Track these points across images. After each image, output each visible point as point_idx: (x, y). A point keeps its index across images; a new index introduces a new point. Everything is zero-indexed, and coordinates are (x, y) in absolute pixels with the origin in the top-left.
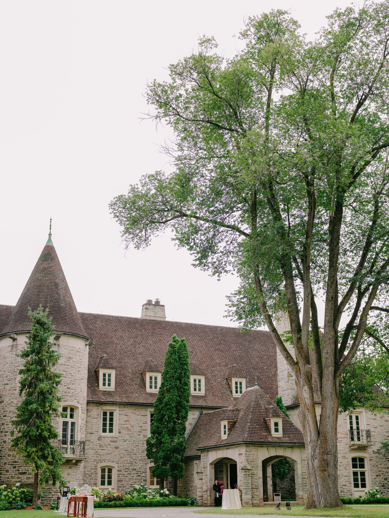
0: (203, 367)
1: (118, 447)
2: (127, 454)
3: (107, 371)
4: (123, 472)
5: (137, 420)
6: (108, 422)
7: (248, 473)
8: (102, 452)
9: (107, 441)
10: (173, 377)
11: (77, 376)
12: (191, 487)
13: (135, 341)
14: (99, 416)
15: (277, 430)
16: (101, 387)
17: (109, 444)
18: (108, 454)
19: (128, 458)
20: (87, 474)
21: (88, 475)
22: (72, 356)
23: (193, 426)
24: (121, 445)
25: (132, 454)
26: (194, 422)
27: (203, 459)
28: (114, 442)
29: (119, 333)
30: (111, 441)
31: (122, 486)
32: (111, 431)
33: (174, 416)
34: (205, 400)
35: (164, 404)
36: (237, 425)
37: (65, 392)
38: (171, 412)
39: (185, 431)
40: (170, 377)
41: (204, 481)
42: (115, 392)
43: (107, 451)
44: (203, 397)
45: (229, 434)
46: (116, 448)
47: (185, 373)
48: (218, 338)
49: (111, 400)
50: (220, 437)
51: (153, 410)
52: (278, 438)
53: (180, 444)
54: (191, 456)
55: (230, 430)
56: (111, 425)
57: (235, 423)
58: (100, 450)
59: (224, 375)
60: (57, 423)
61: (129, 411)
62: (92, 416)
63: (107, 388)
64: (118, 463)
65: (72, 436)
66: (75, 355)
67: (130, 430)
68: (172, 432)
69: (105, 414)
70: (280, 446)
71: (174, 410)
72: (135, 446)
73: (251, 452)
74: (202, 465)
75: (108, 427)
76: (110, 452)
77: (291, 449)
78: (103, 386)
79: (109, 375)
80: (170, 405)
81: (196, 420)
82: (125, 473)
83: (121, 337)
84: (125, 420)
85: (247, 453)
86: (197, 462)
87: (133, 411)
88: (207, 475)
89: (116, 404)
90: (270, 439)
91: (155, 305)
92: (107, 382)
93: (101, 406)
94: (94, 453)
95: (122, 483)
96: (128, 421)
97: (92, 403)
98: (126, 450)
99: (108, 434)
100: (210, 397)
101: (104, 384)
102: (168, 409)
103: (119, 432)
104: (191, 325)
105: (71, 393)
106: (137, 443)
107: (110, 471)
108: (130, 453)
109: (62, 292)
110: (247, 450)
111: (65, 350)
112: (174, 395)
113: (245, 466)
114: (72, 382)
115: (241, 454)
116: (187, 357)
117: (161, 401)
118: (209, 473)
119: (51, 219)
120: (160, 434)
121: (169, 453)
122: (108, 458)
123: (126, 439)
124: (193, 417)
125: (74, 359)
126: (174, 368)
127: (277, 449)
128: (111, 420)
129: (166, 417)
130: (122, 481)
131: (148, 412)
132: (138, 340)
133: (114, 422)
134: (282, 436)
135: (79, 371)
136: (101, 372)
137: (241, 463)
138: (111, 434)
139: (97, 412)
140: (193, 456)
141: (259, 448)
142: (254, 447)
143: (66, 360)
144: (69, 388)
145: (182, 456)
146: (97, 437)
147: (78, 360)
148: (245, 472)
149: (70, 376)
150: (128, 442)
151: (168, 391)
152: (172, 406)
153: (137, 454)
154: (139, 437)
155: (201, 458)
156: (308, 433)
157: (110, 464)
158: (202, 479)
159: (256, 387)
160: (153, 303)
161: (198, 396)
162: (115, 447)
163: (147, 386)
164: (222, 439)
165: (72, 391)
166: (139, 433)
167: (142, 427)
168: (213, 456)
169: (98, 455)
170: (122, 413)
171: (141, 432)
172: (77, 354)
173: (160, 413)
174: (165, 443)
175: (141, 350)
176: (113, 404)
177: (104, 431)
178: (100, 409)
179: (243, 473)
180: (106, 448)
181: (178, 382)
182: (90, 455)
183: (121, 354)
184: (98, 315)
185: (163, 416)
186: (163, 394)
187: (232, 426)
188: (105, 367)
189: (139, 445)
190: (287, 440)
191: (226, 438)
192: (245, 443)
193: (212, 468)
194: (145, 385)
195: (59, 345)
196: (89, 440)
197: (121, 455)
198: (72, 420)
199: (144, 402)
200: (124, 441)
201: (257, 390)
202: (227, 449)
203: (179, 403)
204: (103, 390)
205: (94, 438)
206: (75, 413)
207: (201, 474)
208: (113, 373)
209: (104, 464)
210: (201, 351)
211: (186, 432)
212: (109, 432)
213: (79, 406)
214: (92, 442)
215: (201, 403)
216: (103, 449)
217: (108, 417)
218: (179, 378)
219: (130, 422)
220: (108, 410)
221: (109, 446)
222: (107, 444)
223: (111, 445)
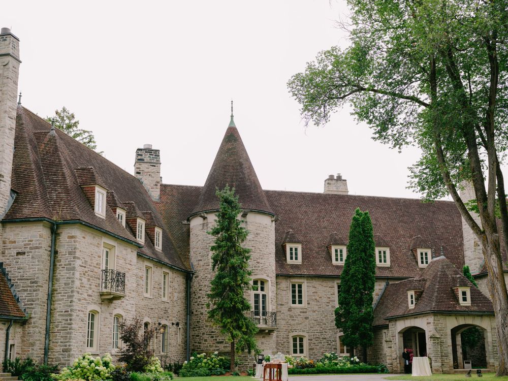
0: (387, 239)
1: (308, 317)
2: (317, 324)
3: (294, 246)
4: (314, 341)
5: (325, 291)
6: (297, 294)
7: (437, 341)
8: (292, 322)
9: (297, 312)
10: (358, 249)
11: (265, 251)
12: (381, 354)
13: (319, 216)
14: (289, 288)
15: (465, 299)
16: (289, 261)
17: (299, 315)
18: (299, 324)
19: (317, 328)
20: (280, 343)
22: (259, 232)
23: (380, 296)
24: (310, 316)
25: (321, 323)
26: (380, 293)
28: (303, 312)
29: (304, 209)
30: (301, 312)
31: (314, 354)
32: (300, 302)
33: (360, 287)
34: (391, 271)
35: (350, 276)
36: (424, 295)
37: (255, 267)
38: (358, 284)
39: (372, 301)
40: (355, 250)
41: (393, 349)
42: (303, 265)
43: (298, 322)
44: (388, 268)
45: (416, 304)
46: (306, 318)
47: (370, 245)
48: (401, 210)
49: (299, 273)
50: (407, 306)
51: (339, 281)
52: (466, 307)
53: (368, 314)
54: (380, 325)
55: (417, 299)
56: (300, 297)
57: (422, 293)
58: (290, 320)
59: (409, 246)
60: (249, 296)
61: (316, 283)
62: (281, 289)
63: (294, 262)
64: (309, 333)
65: (264, 308)
66: (263, 231)
67: (319, 301)
68: (360, 303)
69: (294, 286)
70: (469, 315)
71: (360, 282)
72: (324, 316)
73: (439, 321)
74: (390, 334)
75: (297, 299)
76: (300, 322)
77: (480, 318)
79: (296, 249)
80: (356, 276)
81: (383, 291)
82: (316, 342)
83: (306, 212)
84: (313, 291)
85: (435, 322)
86: (386, 331)
87: (320, 283)
88: (395, 344)
89: (304, 277)
90: (458, 308)
91: (337, 180)
92: (294, 256)
93: (289, 279)
94: (285, 323)
95: (314, 351)
96: (316, 293)
97: (281, 276)
98: (315, 321)
99: (297, 305)
100: (396, 268)
101: (291, 258)
102: (354, 281)
103: (308, 304)
104: (374, 198)
105: (261, 267)
106: (326, 313)
107: (301, 340)
108: (319, 323)
109: (246, 171)
110: (436, 319)
111: (252, 227)
112: (360, 266)
113: (434, 335)
114: (261, 257)
115: (430, 323)
116: (371, 229)
117: (347, 273)
118: (398, 342)
119: (232, 102)
120: (347, 304)
121: (357, 322)
122: (299, 328)
123: (315, 309)
124: (380, 288)
125: (261, 235)
126: (359, 241)
127: (465, 317)
128: (300, 292)
129: (353, 288)
130: (313, 349)
131: (335, 284)
132: (322, 215)
133: (303, 294)
134: (470, 305)
135: (267, 246)
136: (288, 246)
137: (430, 331)
138: (300, 305)
139: (286, 284)
141: (447, 317)
142: (442, 316)
143: (253, 236)
144: (258, 263)
145: (371, 325)
146: (287, 309)
147: (266, 235)
148: (434, 340)
149: (259, 251)
150: (317, 313)
151: (354, 263)
152: (359, 278)
153: (326, 323)
154: (327, 307)
155: (390, 327)
156: (498, 302)
157: (301, 333)
158: (391, 347)
159: (442, 257)
160: (335, 178)
161: (384, 267)
163: (333, 259)
164: (410, 308)
165: (262, 265)
166: (328, 304)
167: (330, 298)
168: (401, 325)
169: (289, 326)
170: (310, 285)
172: (264, 230)
173: (346, 284)
174: (353, 313)
175: (326, 224)
176: (301, 276)
177: (294, 302)
178: (289, 282)
179: (432, 341)
180: (296, 319)
181: (363, 254)
182: (281, 325)
183: (306, 229)
184: (282, 192)
185: (350, 287)
186: (349, 267)
187: (419, 296)
188: (291, 242)
189: (328, 315)
190: (476, 308)
191: (413, 307)
192: (433, 313)
193: (401, 337)
194: (331, 258)
195: (246, 222)
196: (280, 312)
197: (311, 325)
198: (263, 293)
199: (331, 274)
200: (313, 312)
201: (443, 260)
202: (415, 318)
203: (365, 275)
204: (290, 263)
205: (284, 309)
206: (265, 286)
207: (390, 343)
208: (299, 247)
209: (295, 334)
210: (385, 224)
211: (373, 303)
212: (299, 303)
213: (269, 279)
214: (283, 313)
215: (387, 274)
216: (293, 320)
217: (297, 289)
218: (364, 251)
219: (318, 294)
220: (297, 282)
221: (299, 317)
222: (297, 315)
223: (301, 315)
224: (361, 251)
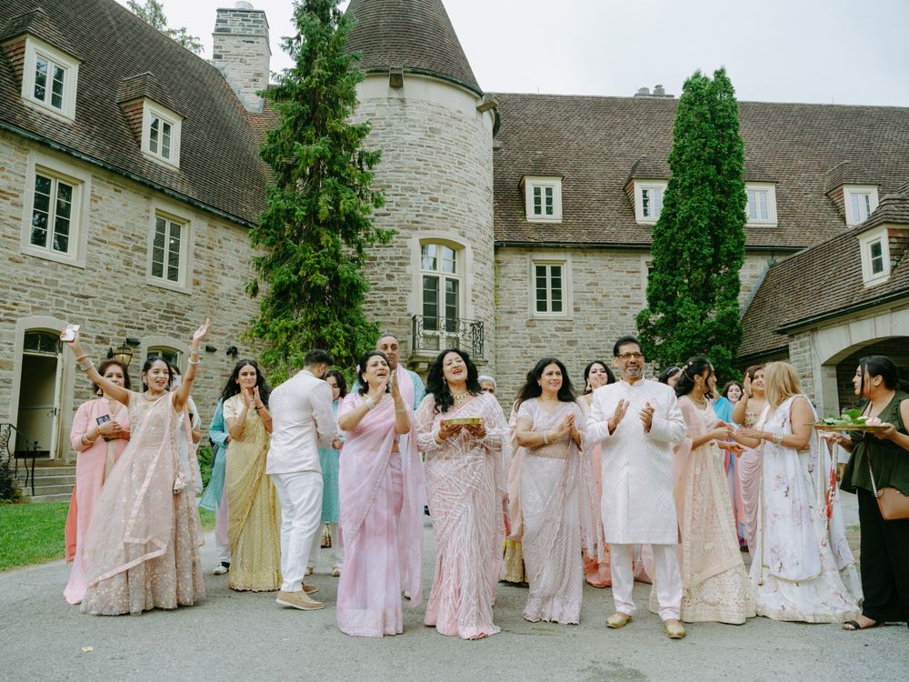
1: (576, 341)
3: (543, 183)
5: (616, 281)
6: (549, 288)
8: (536, 352)
9: (549, 328)
10: (699, 158)
11: (456, 174)
13: (609, 135)
14: (528, 275)
16: (531, 216)
17: (554, 336)
20: (506, 400)
21: (507, 402)
22: (438, 126)
23: (753, 293)
24: (581, 337)
26: (754, 285)
27: (795, 354)
28: (564, 330)
29: (575, 123)
30: (558, 329)
32: (557, 307)
33: (705, 251)
34: (780, 236)
37: (425, 209)
38: (698, 243)
39: (738, 290)
42: (563, 225)
43: (550, 351)
44: (772, 230)
46: (571, 343)
47: (730, 148)
49: (554, 239)
50: (859, 282)
53: (730, 319)
54: (758, 353)
55: (898, 253)
56: (557, 294)
58: (532, 348)
59: (820, 188)
60: (408, 279)
61: (595, 262)
62: (510, 275)
63: (544, 218)
65: (452, 312)
66: (448, 125)
67: (601, 305)
68: (704, 294)
69: (541, 271)
71: (706, 238)
75: (549, 300)
78: (536, 213)
79: (549, 191)
80: (694, 224)
81: (761, 281)
83: (580, 128)
84: (588, 281)
87: (606, 262)
89: (564, 247)
91: (654, 96)
92: (544, 205)
93: (530, 253)
94: (519, 355)
96: (596, 284)
97: (507, 246)
98: (593, 348)
99: (549, 313)
100: (791, 230)
101: (538, 210)
102: (688, 237)
103: (576, 310)
105: (441, 211)
108: (603, 354)
111: (418, 112)
112: (705, 199)
114: (443, 187)
118: (821, 389)
120: (670, 299)
123: (592, 323)
124: (754, 272)
125: (444, 135)
126: (699, 137)
128: (556, 283)
129: (685, 255)
131: (643, 263)
133: (564, 289)
135: (460, 163)
136: (530, 184)
138: (557, 314)
139: (521, 267)
140: (763, 352)
143: (422, 135)
144: (436, 201)
145: (734, 352)
146: (525, 321)
147: (457, 137)
149: (436, 172)
150: (597, 330)
151: (688, 192)
152: (700, 227)
154: (622, 318)
155: (791, 352)
160: (652, 92)
161: (761, 228)
162: (568, 342)
163: (636, 211)
165: (445, 206)
166: (624, 311)
167: (629, 296)
168: (834, 342)
169: (529, 360)
170: (581, 267)
171: (628, 308)
172: (452, 122)
173: (668, 249)
174: (686, 320)
176: (557, 247)
177: (542, 307)
178: (528, 260)
180: (546, 344)
181: (712, 169)
182: (509, 358)
183: (578, 157)
184: (531, 95)
185: (678, 253)
186: (673, 206)
187: (905, 242)
188: (537, 173)
191: (885, 279)
193: (830, 376)
194: (633, 211)
195: (403, 101)
196: (508, 328)
197: (582, 359)
198: (450, 275)
199: (631, 241)
200: (587, 329)
203: (718, 222)
204: (534, 221)
205: (518, 322)
206: (459, 262)
208: (556, 185)
212: (554, 310)
213: (467, 244)
214: (514, 332)
215: (769, 241)
216: (538, 347)
217: (549, 277)
218: (716, 160)
219: (600, 286)
220: (548, 262)
221: (552, 339)
222: (548, 335)
223: (557, 336)
224: (707, 162)
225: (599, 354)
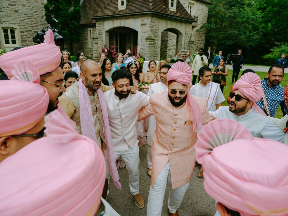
1: (18, 11)
2: (28, 18)
4: (25, 33)
7: (152, 43)
9: (5, 4)
12: (86, 48)
15: (172, 5)
17: (8, 7)
18: (8, 16)
19: (28, 21)
24: (20, 9)
25: (32, 18)
27: (98, 27)
28: (12, 5)
30: (9, 4)
31: (27, 45)
41: (99, 45)
43: (7, 14)
45: (127, 5)
46: (16, 11)
50: (117, 7)
52: (173, 12)
53: (77, 12)
54: (86, 24)
64: (20, 25)
70: (174, 20)
72: (34, 12)
73: (154, 22)
74: (97, 32)
76: (9, 15)
77: (180, 23)
82: (28, 34)
85: (152, 23)
86: (91, 29)
88: (102, 41)
90: (168, 12)
95: (26, 43)
98: (26, 15)
106: (36, 9)
107: (13, 31)
108: (30, 17)
110: (152, 21)
113: (150, 36)
115: (145, 24)
118: (104, 40)
121: (67, 19)
122: (8, 20)
123: (24, 4)
127: (172, 22)
130: (25, 41)
134: (175, 11)
137: (144, 33)
140: (87, 24)
141: (160, 20)
142: (157, 18)
145: (79, 23)
148: (150, 42)
150: (26, 7)
153: (37, 18)
154: (36, 4)
155: (96, 26)
157: (12, 26)
158: (97, 44)
168: (109, 25)
179: (148, 43)
180: (4, 10)
189: (38, 11)
190: (179, 14)
191: (124, 8)
193: (107, 35)
197: (21, 18)
200: (22, 6)
202: (126, 19)
207: (97, 40)
209: (5, 25)
221: (7, 9)
222: (5, 7)
223: (10, 8)
225: (28, 17)
